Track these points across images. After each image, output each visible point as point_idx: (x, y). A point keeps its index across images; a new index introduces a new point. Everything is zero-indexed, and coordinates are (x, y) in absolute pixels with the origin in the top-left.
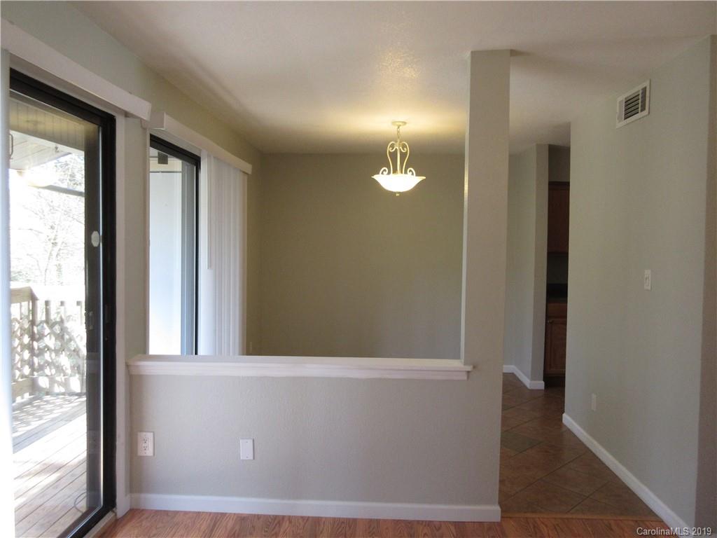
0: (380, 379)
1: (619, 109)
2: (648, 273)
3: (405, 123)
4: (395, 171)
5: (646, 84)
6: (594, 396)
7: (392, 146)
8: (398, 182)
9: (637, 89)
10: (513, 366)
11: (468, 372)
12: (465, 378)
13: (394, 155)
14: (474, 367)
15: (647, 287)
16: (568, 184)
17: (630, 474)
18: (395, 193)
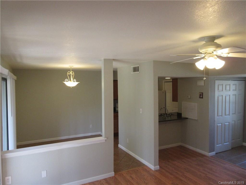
0: (84, 146)
1: (132, 69)
2: (141, 110)
3: (73, 66)
4: (70, 80)
5: (139, 66)
6: (128, 139)
7: (69, 73)
8: (71, 83)
9: (137, 66)
10: (100, 132)
11: (106, 140)
12: (105, 141)
13: (70, 76)
14: (107, 138)
15: (141, 113)
16: (117, 80)
17: (139, 157)
18: (70, 87)
